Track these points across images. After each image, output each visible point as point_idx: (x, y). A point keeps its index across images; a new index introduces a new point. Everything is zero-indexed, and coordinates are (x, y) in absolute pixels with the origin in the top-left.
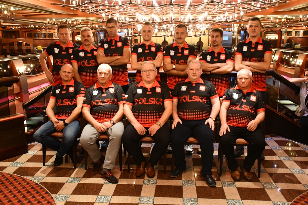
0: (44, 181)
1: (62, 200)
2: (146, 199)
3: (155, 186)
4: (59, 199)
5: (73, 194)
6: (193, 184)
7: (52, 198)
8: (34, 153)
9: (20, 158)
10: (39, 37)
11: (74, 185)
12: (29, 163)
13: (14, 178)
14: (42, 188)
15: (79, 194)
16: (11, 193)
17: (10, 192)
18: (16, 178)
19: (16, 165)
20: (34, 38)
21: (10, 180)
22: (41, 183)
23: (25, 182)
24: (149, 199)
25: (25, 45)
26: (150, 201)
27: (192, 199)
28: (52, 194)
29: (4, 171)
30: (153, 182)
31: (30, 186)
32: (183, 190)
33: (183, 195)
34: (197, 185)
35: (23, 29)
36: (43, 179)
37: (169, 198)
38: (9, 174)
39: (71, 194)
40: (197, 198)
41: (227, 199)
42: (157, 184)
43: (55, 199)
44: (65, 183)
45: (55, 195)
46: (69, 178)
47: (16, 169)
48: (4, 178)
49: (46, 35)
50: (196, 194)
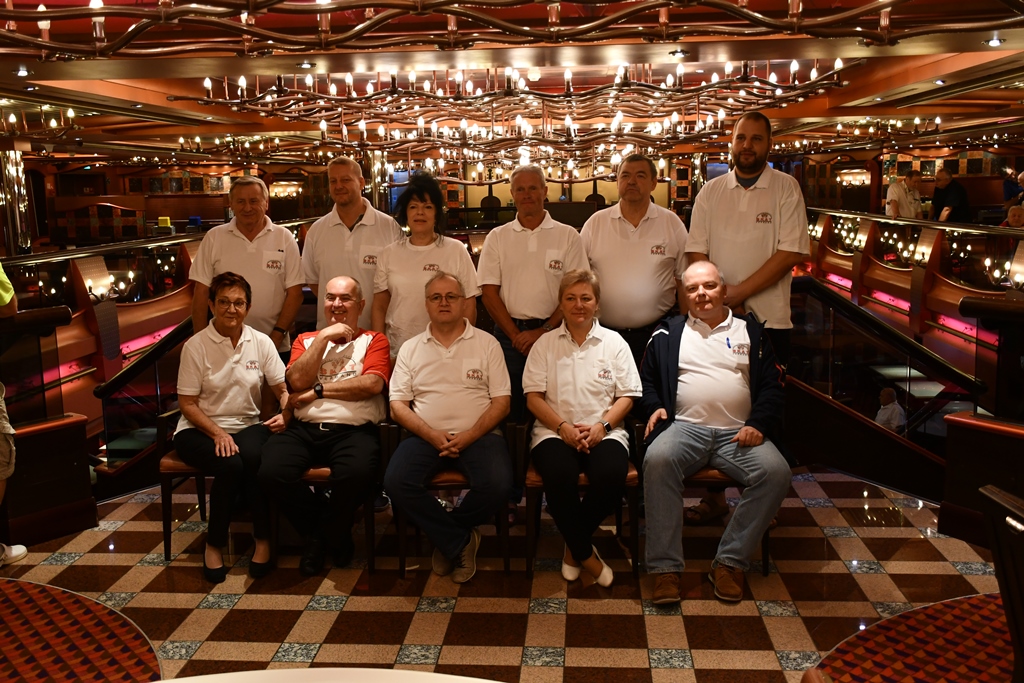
0: (135, 606)
1: (177, 657)
2: (417, 651)
3: (449, 616)
4: (170, 654)
5: (212, 640)
6: (559, 609)
7: (151, 650)
8: (114, 526)
9: (74, 541)
10: (162, 191)
11: (218, 616)
12: (97, 554)
13: (51, 595)
14: (125, 624)
15: (228, 640)
16: (37, 638)
17: (32, 636)
18: (57, 598)
19: (61, 561)
20: (150, 193)
21: (39, 603)
22: (124, 610)
23: (79, 608)
24: (427, 650)
25: (122, 215)
26: (427, 658)
27: (550, 650)
28: (153, 639)
29: (25, 578)
30: (444, 605)
31: (91, 619)
32: (530, 624)
33: (527, 640)
34: (569, 612)
35: (115, 166)
36: (133, 598)
37: (483, 647)
38: (37, 586)
39: (207, 640)
40: (563, 646)
41: (650, 647)
42: (456, 611)
43: (159, 655)
44: (192, 610)
45: (161, 642)
46: (205, 595)
47: (59, 572)
48: (22, 597)
49: (183, 183)
50: (564, 636)
